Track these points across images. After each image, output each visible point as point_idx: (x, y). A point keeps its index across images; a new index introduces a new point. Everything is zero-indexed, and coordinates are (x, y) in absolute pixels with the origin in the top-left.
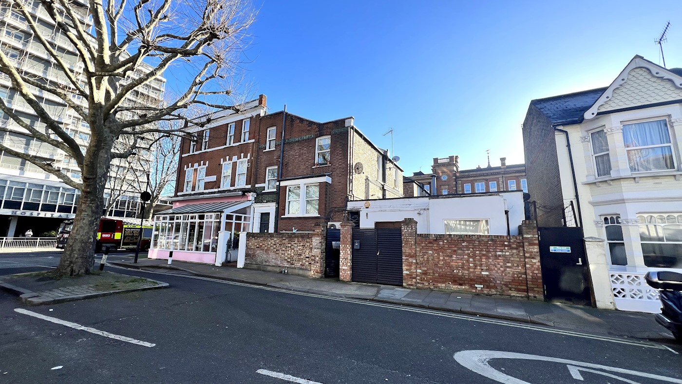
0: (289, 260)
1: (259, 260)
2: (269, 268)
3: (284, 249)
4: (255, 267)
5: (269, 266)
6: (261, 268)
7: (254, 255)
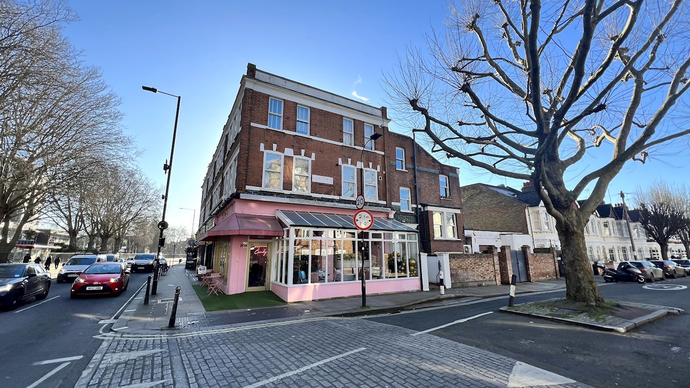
0: (482, 275)
1: (461, 278)
2: (470, 284)
3: (477, 267)
4: (459, 285)
5: (470, 282)
6: (464, 286)
7: (457, 275)
